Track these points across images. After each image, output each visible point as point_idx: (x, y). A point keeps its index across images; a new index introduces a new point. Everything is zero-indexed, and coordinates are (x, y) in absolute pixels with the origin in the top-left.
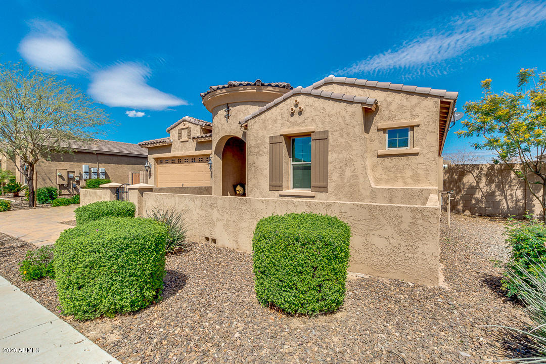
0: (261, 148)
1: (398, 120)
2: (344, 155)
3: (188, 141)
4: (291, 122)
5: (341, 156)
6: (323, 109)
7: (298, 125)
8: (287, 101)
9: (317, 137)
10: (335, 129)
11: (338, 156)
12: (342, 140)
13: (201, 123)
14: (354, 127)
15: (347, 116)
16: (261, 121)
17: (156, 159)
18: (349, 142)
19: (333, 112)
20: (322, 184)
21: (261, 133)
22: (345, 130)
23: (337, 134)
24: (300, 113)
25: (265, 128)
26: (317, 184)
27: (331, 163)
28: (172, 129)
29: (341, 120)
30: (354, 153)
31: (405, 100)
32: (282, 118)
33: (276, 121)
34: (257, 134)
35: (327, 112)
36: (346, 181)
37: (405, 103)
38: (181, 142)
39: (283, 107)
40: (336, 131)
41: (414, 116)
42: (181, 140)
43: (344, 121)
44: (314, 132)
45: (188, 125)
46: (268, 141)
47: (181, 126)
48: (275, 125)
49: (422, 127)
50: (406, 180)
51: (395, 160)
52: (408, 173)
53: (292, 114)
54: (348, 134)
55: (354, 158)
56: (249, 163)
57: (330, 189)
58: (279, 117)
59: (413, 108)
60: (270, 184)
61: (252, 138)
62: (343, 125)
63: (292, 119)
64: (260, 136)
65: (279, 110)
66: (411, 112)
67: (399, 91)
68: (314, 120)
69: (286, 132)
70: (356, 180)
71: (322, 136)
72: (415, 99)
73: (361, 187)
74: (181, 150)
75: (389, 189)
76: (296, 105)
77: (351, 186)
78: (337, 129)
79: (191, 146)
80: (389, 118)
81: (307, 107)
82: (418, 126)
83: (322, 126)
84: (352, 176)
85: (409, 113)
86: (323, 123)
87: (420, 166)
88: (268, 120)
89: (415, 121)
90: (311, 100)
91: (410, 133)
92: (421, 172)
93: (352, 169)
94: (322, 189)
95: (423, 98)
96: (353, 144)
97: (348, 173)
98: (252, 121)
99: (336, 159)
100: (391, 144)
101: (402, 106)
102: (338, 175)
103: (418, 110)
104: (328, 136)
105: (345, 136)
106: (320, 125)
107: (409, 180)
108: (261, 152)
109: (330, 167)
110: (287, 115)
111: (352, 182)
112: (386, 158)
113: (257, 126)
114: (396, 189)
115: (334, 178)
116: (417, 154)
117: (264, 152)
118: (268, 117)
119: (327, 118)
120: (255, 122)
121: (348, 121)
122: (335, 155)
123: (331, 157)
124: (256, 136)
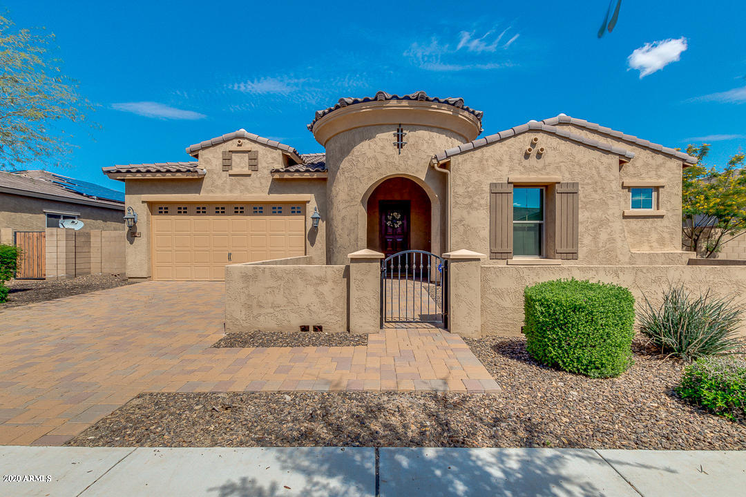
0: (475, 199)
1: (643, 179)
2: (598, 214)
3: (249, 175)
4: (524, 167)
5: (595, 215)
6: (571, 155)
7: (535, 171)
8: (519, 137)
9: (564, 189)
10: (586, 181)
11: (591, 215)
12: (596, 196)
13: (285, 147)
14: (610, 181)
15: (602, 168)
16: (476, 160)
17: (151, 205)
18: (604, 198)
19: (585, 160)
20: (570, 250)
21: (474, 177)
22: (599, 184)
23: (589, 189)
24: (539, 156)
25: (483, 170)
26: (564, 250)
27: (582, 223)
28: (203, 148)
29: (594, 172)
30: (610, 212)
31: (650, 158)
32: (511, 159)
33: (500, 162)
34: (468, 178)
35: (577, 160)
36: (600, 245)
37: (650, 161)
38: (230, 175)
39: (512, 145)
40: (588, 184)
41: (660, 177)
42: (231, 172)
43: (599, 173)
44: (559, 183)
45: (247, 145)
46: (487, 189)
47: (232, 145)
48: (500, 168)
49: (667, 189)
50: (652, 244)
51: (641, 222)
52: (654, 236)
53: (527, 156)
54: (603, 189)
55: (611, 218)
56: (453, 218)
57: (580, 255)
58: (506, 158)
59: (658, 167)
60: (491, 250)
61: (459, 182)
62: (596, 177)
63: (526, 162)
64: (472, 181)
65: (505, 148)
66: (656, 171)
67: (645, 148)
68: (558, 168)
69: (517, 178)
70: (613, 244)
71: (570, 189)
72: (660, 158)
73: (619, 252)
74: (231, 191)
75: (650, 254)
76: (533, 145)
77: (607, 251)
78: (590, 182)
79: (257, 184)
80: (635, 176)
81: (549, 151)
82: (663, 187)
83: (569, 176)
84: (609, 240)
85: (655, 173)
86: (571, 173)
87: (665, 230)
88: (487, 161)
89: (661, 182)
90: (554, 141)
91: (654, 194)
92: (666, 236)
93: (609, 230)
94: (570, 256)
95: (667, 158)
96: (610, 202)
97: (603, 236)
98: (460, 158)
99: (588, 218)
100: (636, 205)
101: (648, 165)
102: (590, 238)
103: (663, 171)
104: (578, 190)
105: (600, 192)
106: (567, 175)
107: (655, 244)
108: (475, 205)
109: (581, 228)
110: (519, 156)
111: (608, 246)
112: (631, 220)
113: (468, 166)
114: (657, 254)
115: (585, 243)
116: (662, 217)
117: (481, 205)
118: (487, 155)
119: (577, 167)
120: (465, 160)
121: (603, 173)
122: (587, 214)
123: (582, 216)
124: (466, 179)
